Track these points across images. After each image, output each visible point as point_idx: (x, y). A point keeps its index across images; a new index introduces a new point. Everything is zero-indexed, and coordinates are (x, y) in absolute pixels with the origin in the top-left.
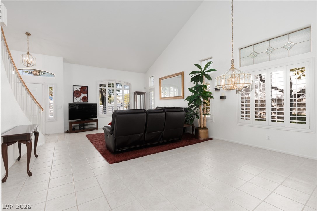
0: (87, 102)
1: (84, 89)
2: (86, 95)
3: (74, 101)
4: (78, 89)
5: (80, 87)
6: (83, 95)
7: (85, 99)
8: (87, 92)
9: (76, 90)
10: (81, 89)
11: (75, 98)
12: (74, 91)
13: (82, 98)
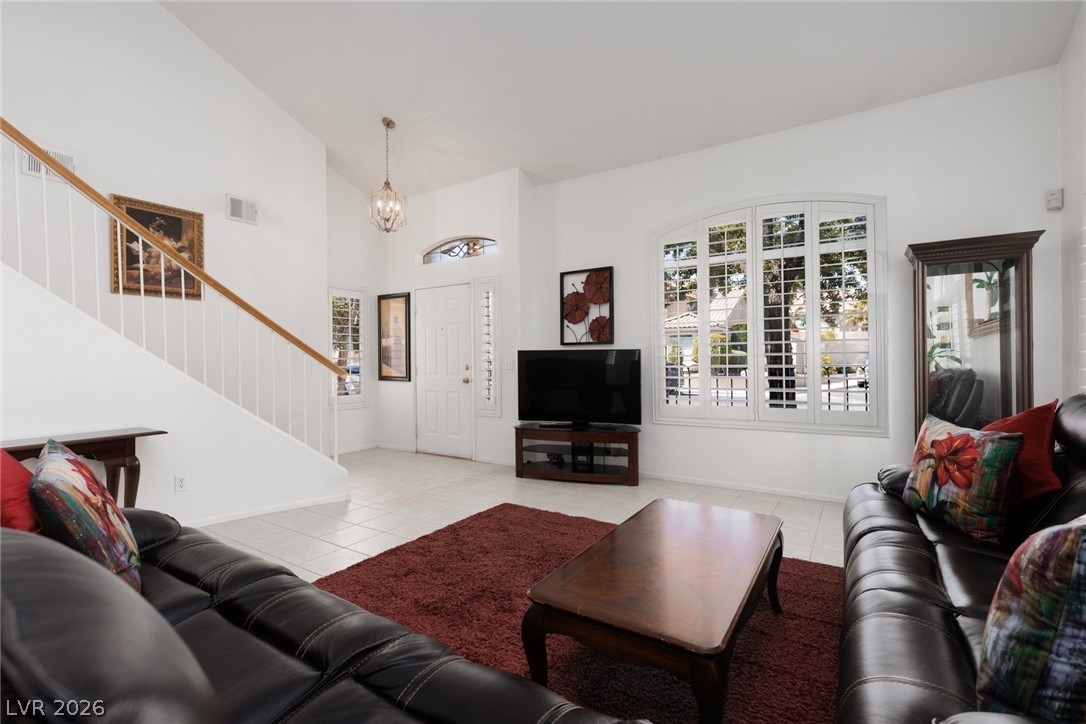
0: (611, 341)
1: (601, 282)
2: (605, 311)
3: (565, 341)
4: (575, 284)
5: (583, 277)
6: (596, 312)
7: (604, 329)
8: (609, 298)
9: (571, 292)
10: (586, 283)
11: (567, 326)
12: (565, 295)
13: (589, 326)
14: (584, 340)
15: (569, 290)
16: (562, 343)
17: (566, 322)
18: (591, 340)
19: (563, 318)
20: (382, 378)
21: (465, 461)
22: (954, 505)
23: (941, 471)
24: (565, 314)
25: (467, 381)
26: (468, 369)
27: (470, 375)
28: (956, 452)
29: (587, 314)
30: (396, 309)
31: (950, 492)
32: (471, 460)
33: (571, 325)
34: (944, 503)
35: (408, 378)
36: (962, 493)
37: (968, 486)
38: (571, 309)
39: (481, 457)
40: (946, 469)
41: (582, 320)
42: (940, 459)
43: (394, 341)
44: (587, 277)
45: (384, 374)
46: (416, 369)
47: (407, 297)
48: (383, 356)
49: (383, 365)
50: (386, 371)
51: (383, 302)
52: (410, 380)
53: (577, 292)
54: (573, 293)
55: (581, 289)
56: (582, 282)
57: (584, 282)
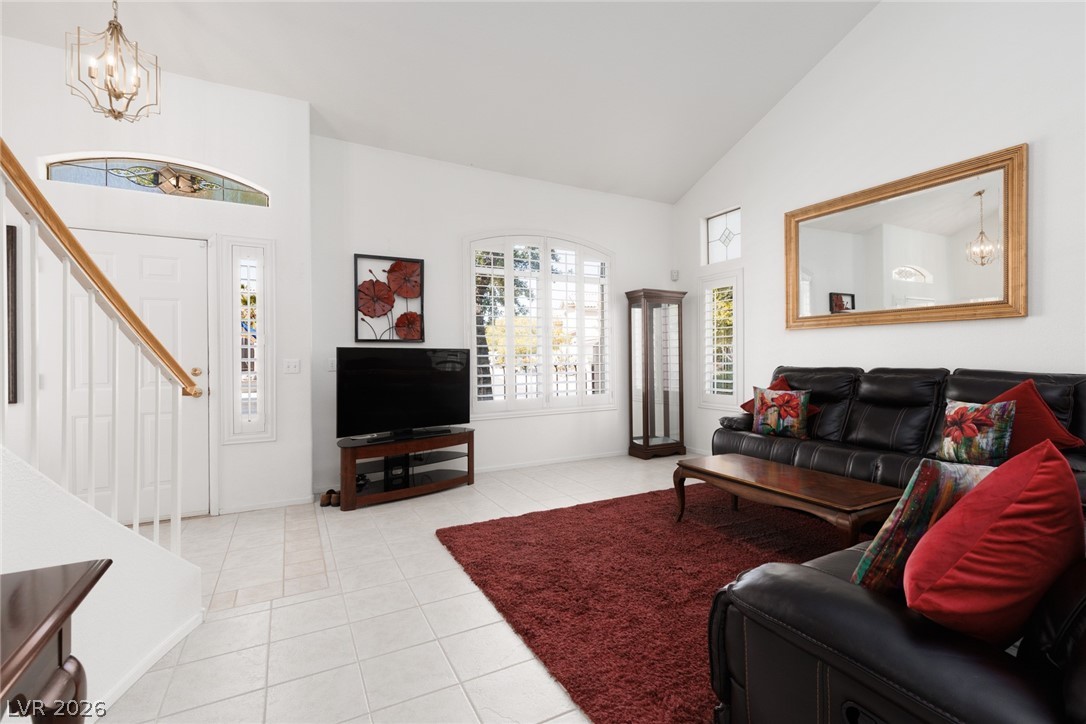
0: (422, 339)
1: (408, 275)
2: (413, 306)
3: (360, 338)
4: (378, 272)
5: (387, 265)
6: (401, 307)
7: (412, 325)
8: (418, 292)
9: (368, 280)
10: (391, 271)
11: (363, 319)
12: (360, 282)
13: (395, 321)
14: (386, 337)
15: (364, 277)
16: (357, 340)
18: (396, 338)
19: (357, 310)
22: (792, 426)
23: (782, 412)
24: (360, 305)
28: (788, 402)
29: (390, 308)
31: (789, 421)
33: (367, 318)
34: (787, 426)
36: (795, 420)
37: (798, 416)
38: (371, 299)
40: (785, 410)
41: (384, 313)
42: (780, 406)
44: (392, 266)
53: (377, 281)
54: (371, 280)
55: (383, 278)
56: (384, 271)
57: (387, 270)
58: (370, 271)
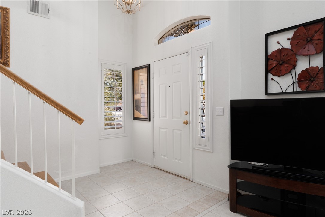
1: (312, 35)
2: (317, 61)
3: (270, 92)
4: (284, 41)
5: (291, 33)
6: (302, 65)
7: (315, 79)
11: (272, 79)
12: (270, 52)
13: (297, 77)
14: (290, 90)
15: (273, 47)
16: (267, 93)
17: (270, 76)
18: (299, 90)
19: (267, 72)
20: (135, 118)
21: (185, 180)
24: (269, 69)
25: (186, 123)
26: (187, 114)
27: (189, 118)
29: (294, 66)
30: (142, 75)
32: (189, 180)
33: (276, 78)
35: (149, 119)
38: (276, 64)
39: (196, 180)
41: (289, 72)
43: (142, 96)
44: (295, 32)
45: (136, 116)
46: (154, 113)
47: (148, 67)
48: (135, 105)
49: (135, 111)
50: (137, 114)
51: (136, 72)
52: (150, 121)
53: (283, 48)
54: (279, 49)
55: (287, 45)
56: (288, 39)
57: (291, 38)
58: (278, 43)
